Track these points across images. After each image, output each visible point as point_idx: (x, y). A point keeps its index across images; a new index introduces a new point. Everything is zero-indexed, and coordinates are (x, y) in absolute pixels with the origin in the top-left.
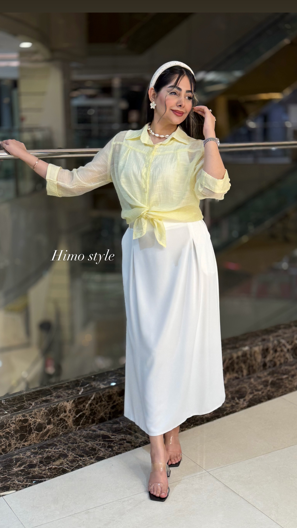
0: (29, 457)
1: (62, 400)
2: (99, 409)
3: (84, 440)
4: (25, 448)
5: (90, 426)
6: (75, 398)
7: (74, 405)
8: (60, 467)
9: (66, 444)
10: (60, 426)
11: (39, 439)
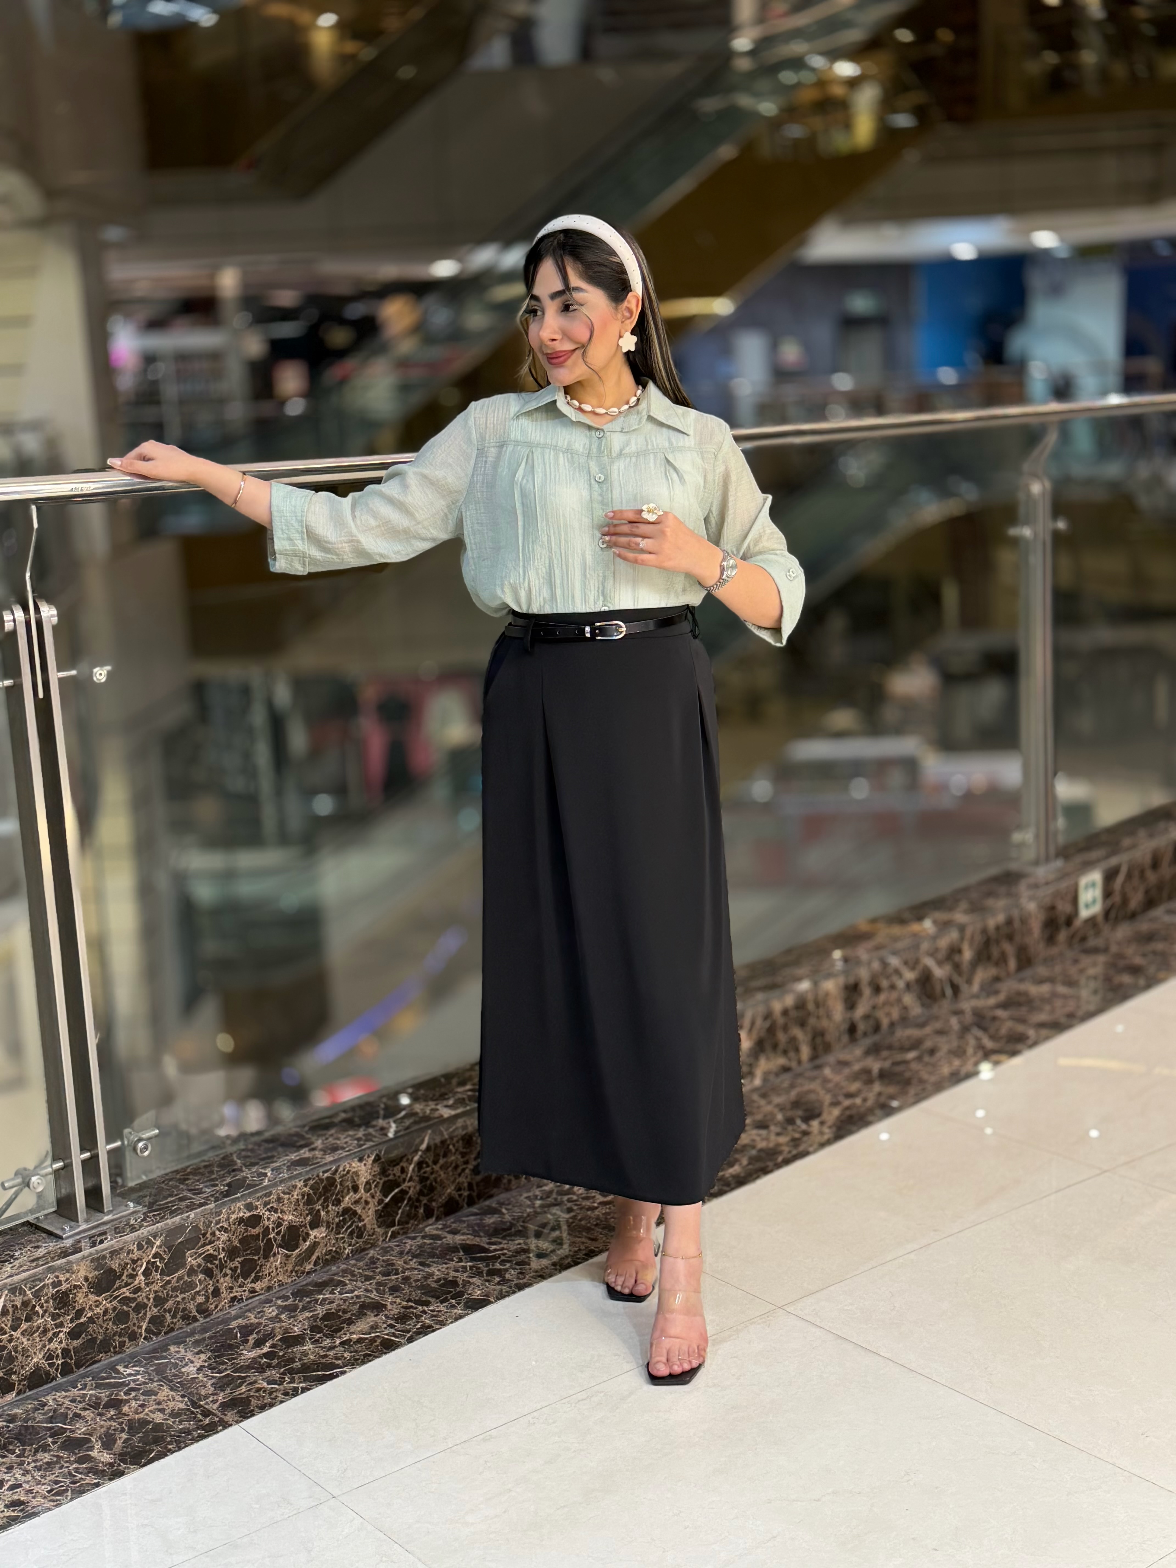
0: (277, 1319)
1: (345, 1156)
2: (442, 1175)
3: (415, 1263)
4: (259, 1297)
5: (422, 1226)
6: (380, 1147)
7: (377, 1168)
8: (373, 1335)
9: (368, 1278)
10: (344, 1229)
11: (292, 1272)
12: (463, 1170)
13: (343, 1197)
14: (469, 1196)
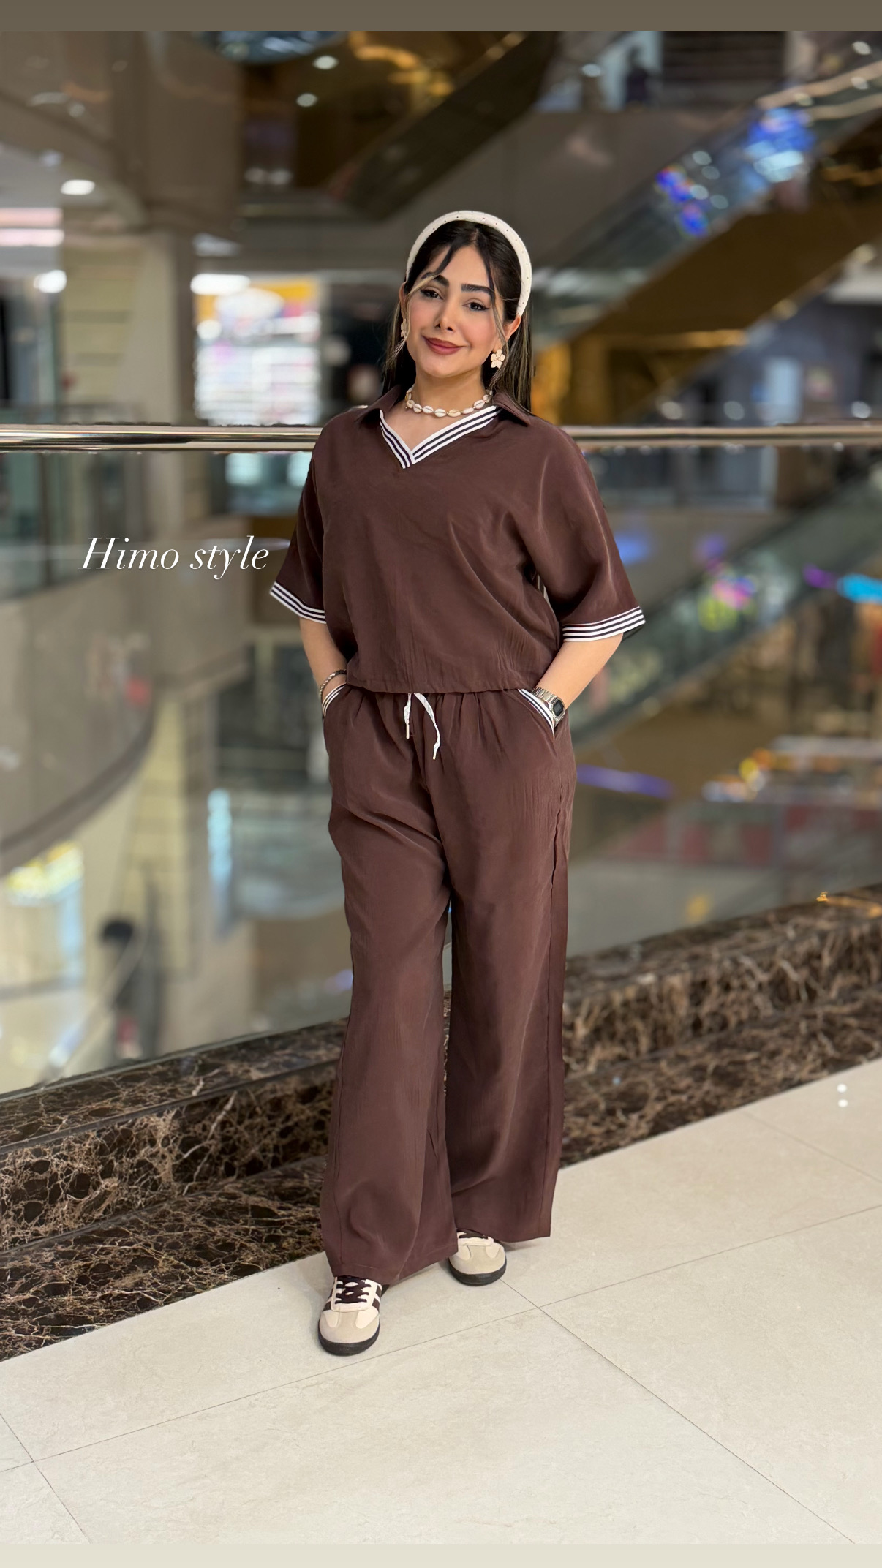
0: (51, 1265)
1: (145, 1110)
2: (247, 1136)
3: (202, 1221)
4: (41, 1241)
5: (220, 1183)
6: (182, 1104)
7: (176, 1124)
8: (134, 1292)
9: (153, 1232)
10: (138, 1181)
11: (79, 1218)
12: (269, 1133)
13: (139, 1150)
14: (275, 1158)
